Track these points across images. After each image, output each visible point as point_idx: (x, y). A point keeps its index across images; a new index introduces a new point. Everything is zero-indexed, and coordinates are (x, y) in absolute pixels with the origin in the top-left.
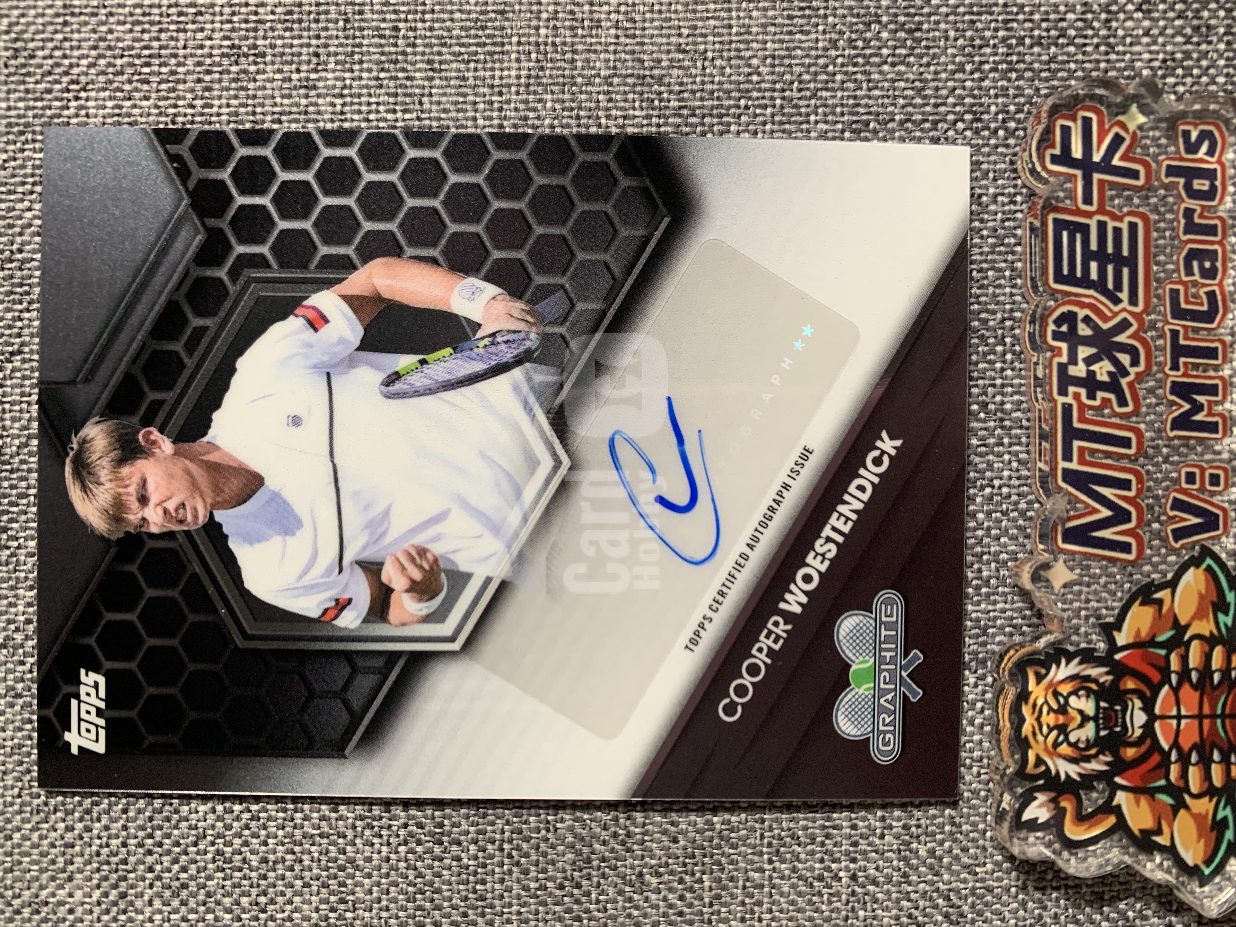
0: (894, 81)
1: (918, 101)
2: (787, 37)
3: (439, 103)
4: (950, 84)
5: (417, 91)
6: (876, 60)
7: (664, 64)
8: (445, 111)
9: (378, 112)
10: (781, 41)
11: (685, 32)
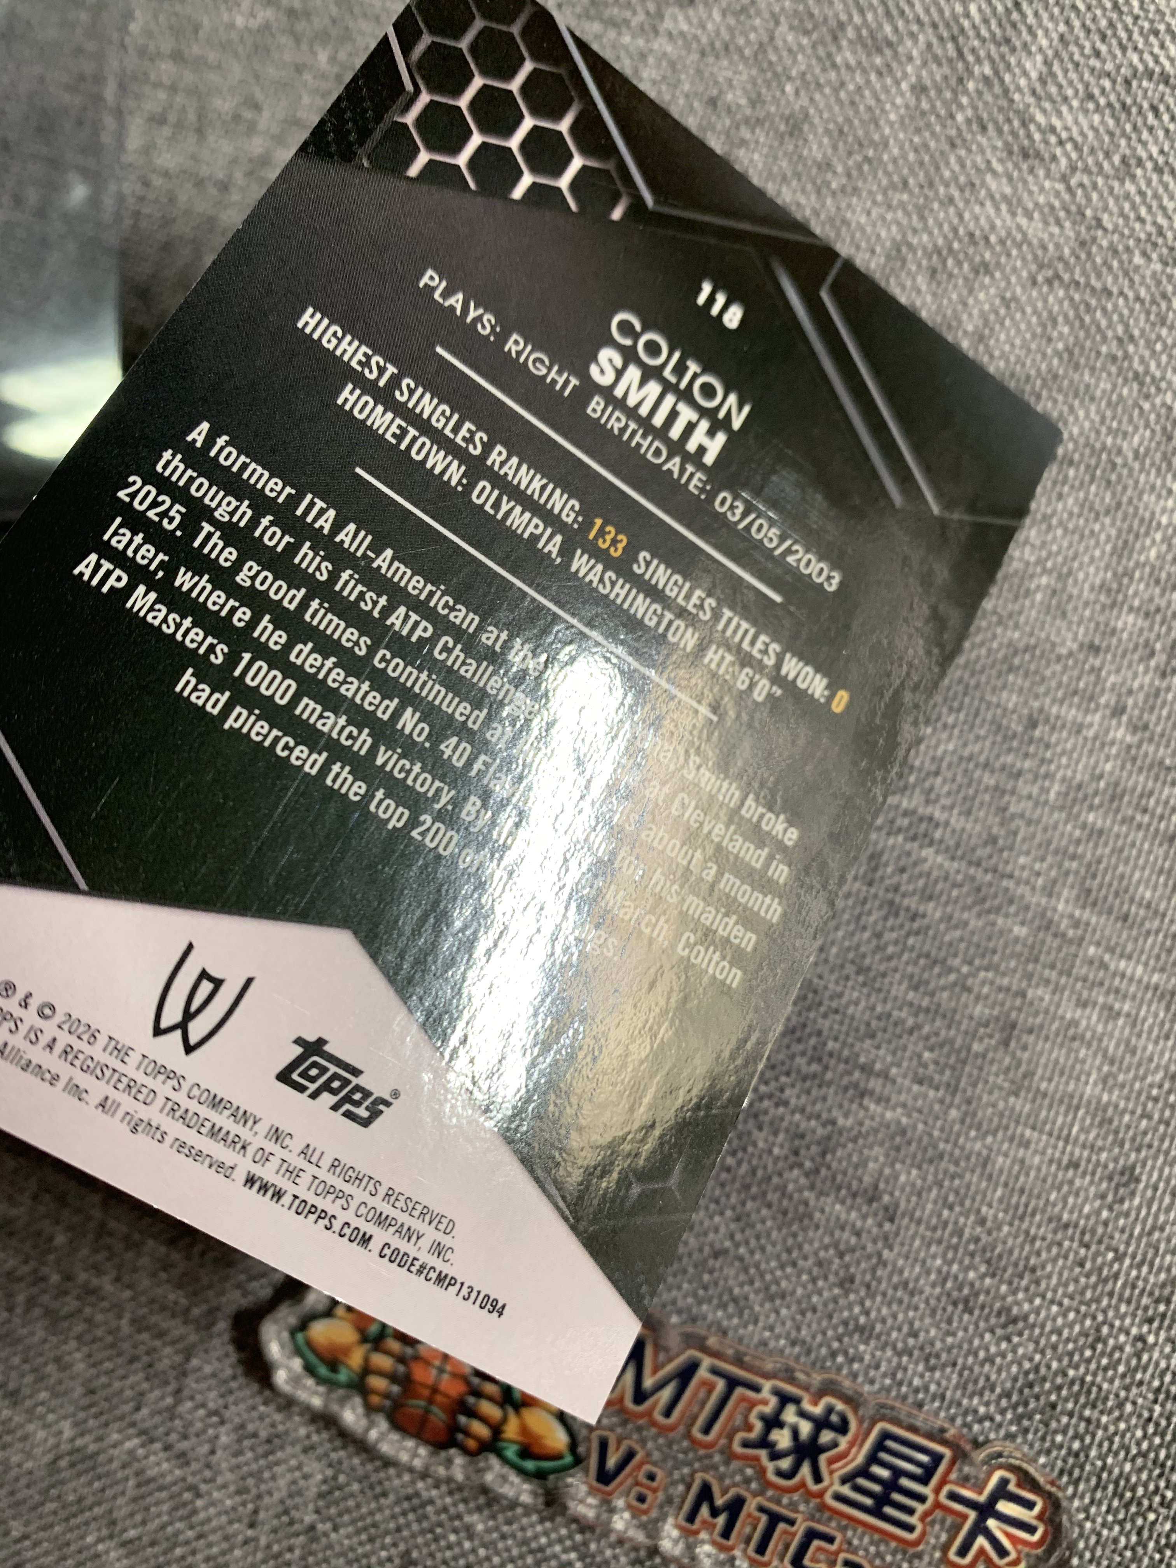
0: (924, 1262)
1: (895, 1279)
2: (1003, 1178)
3: (1055, 827)
4: (900, 1317)
5: (1075, 810)
6: (950, 1255)
7: (1019, 1053)
8: (1045, 830)
9: (1067, 766)
10: (1001, 1171)
11: (1044, 1085)
